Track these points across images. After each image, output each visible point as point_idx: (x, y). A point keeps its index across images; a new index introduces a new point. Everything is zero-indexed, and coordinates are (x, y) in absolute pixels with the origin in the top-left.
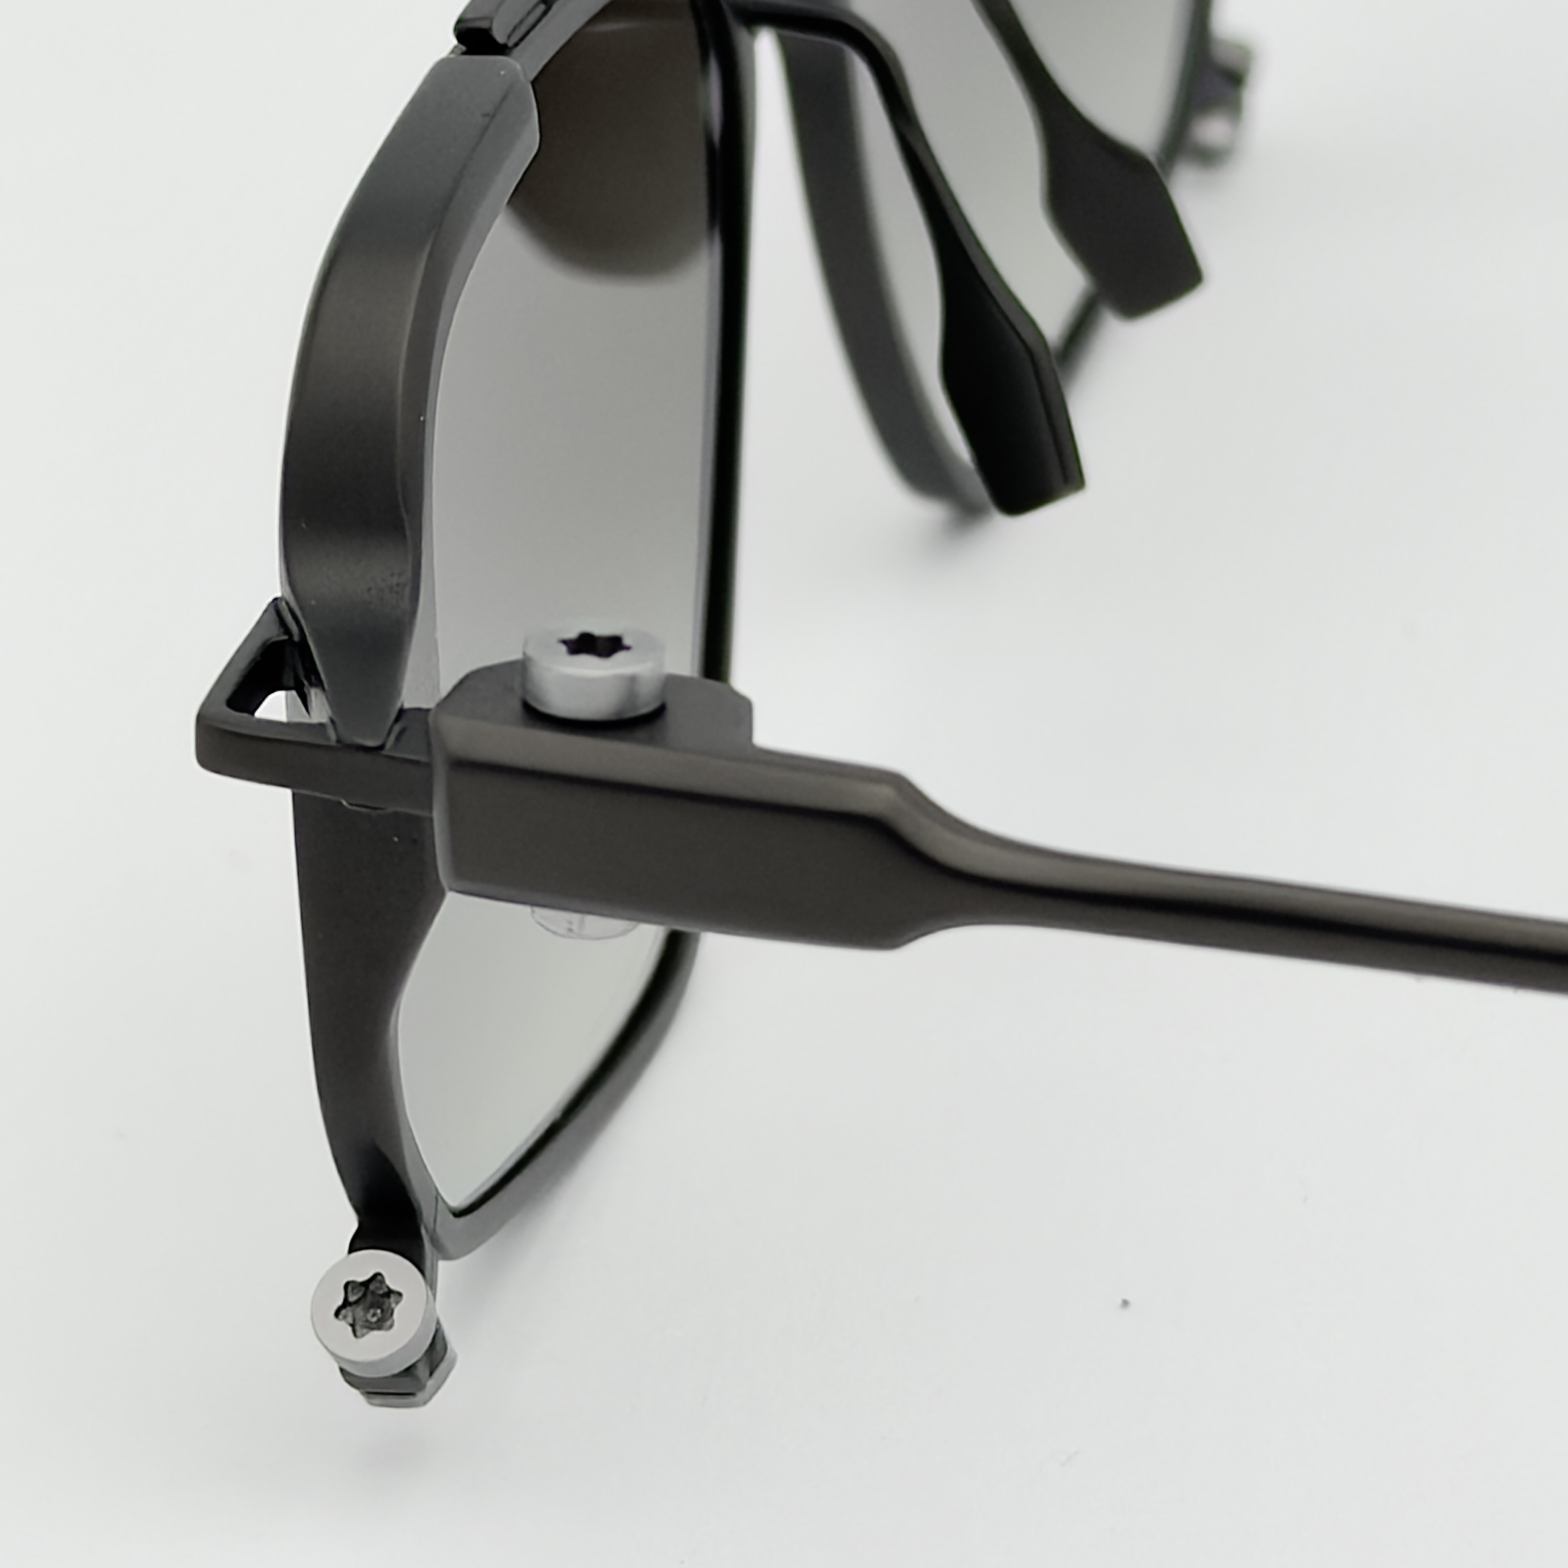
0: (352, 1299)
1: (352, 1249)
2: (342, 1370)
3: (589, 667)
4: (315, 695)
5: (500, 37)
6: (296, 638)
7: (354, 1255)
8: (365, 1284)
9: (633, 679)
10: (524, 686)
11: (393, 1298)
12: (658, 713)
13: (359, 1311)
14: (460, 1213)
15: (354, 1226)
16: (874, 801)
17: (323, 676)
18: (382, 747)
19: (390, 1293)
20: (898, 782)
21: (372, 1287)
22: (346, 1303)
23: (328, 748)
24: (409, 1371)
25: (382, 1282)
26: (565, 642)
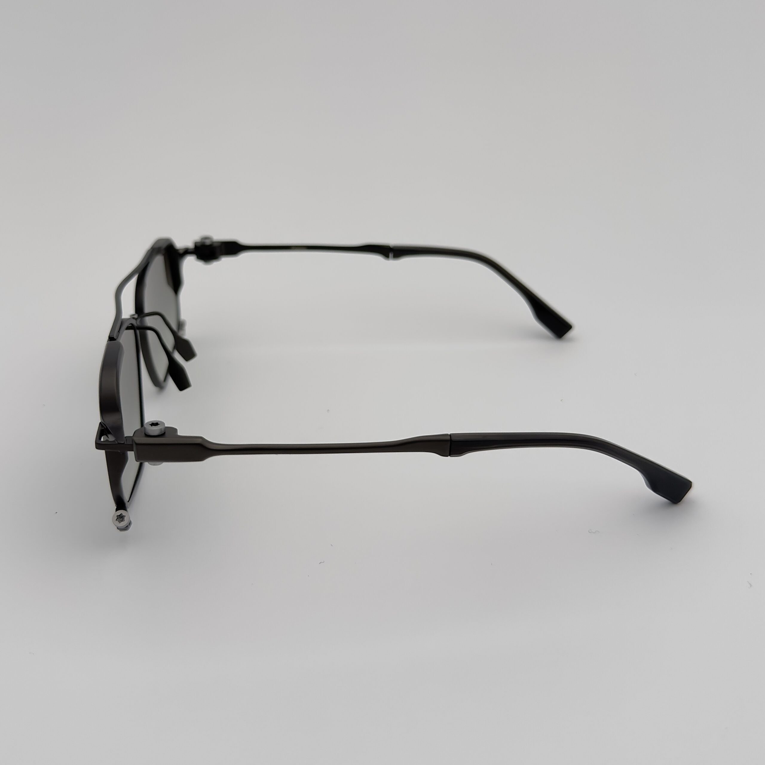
0: (118, 517)
1: (116, 511)
2: (117, 528)
3: (154, 428)
4: (109, 436)
5: (115, 338)
6: (106, 428)
7: (117, 512)
8: (120, 515)
9: (161, 429)
10: (145, 431)
11: (124, 517)
12: (165, 433)
13: (119, 519)
14: (128, 501)
15: (116, 507)
16: (199, 441)
17: (111, 432)
18: (124, 443)
19: (123, 516)
20: (201, 438)
21: (121, 515)
22: (117, 518)
23: (116, 444)
24: (127, 526)
25: (122, 514)
26: (150, 425)
